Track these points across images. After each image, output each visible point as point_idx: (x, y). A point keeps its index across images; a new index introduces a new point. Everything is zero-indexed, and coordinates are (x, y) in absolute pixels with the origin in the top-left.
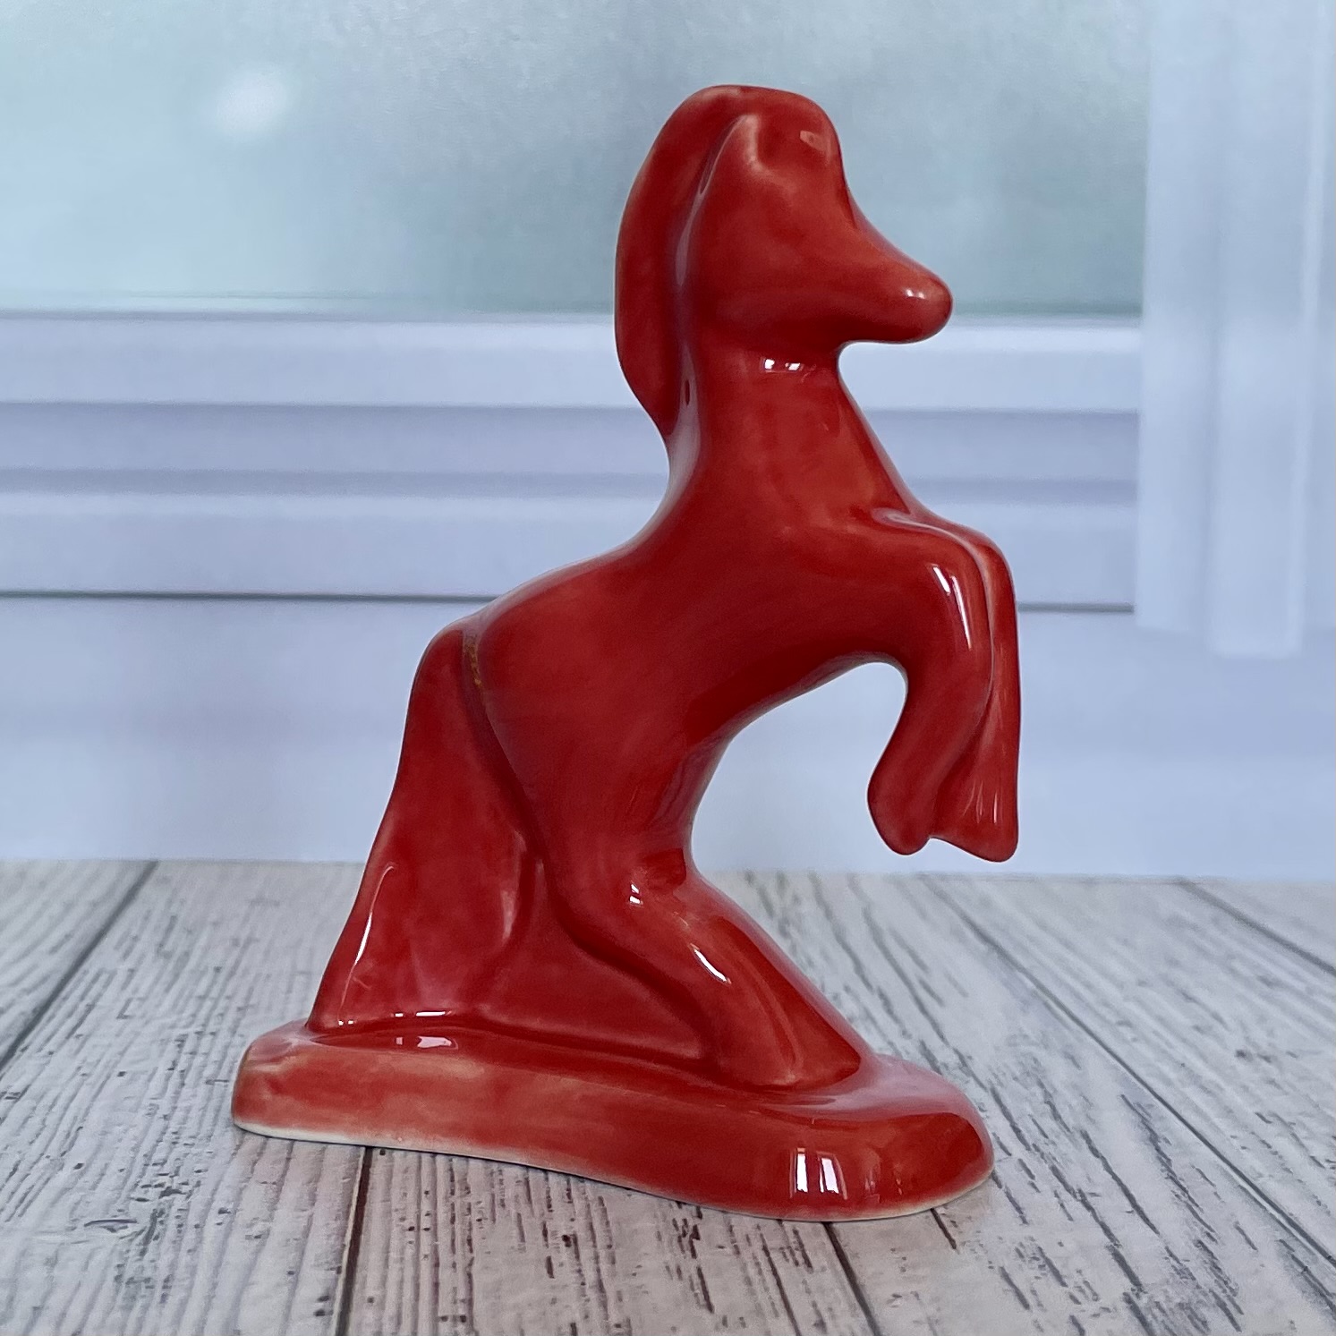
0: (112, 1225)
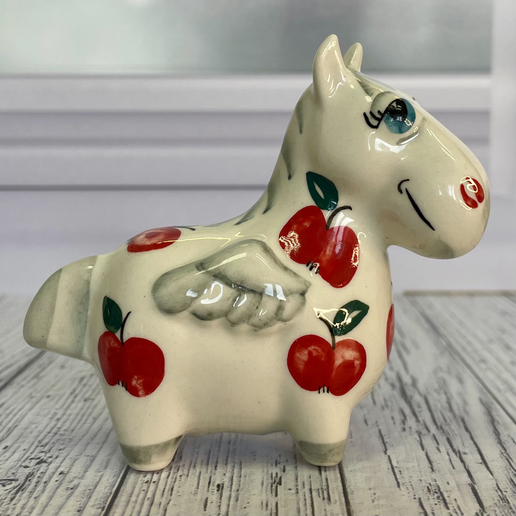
0: (6, 482)
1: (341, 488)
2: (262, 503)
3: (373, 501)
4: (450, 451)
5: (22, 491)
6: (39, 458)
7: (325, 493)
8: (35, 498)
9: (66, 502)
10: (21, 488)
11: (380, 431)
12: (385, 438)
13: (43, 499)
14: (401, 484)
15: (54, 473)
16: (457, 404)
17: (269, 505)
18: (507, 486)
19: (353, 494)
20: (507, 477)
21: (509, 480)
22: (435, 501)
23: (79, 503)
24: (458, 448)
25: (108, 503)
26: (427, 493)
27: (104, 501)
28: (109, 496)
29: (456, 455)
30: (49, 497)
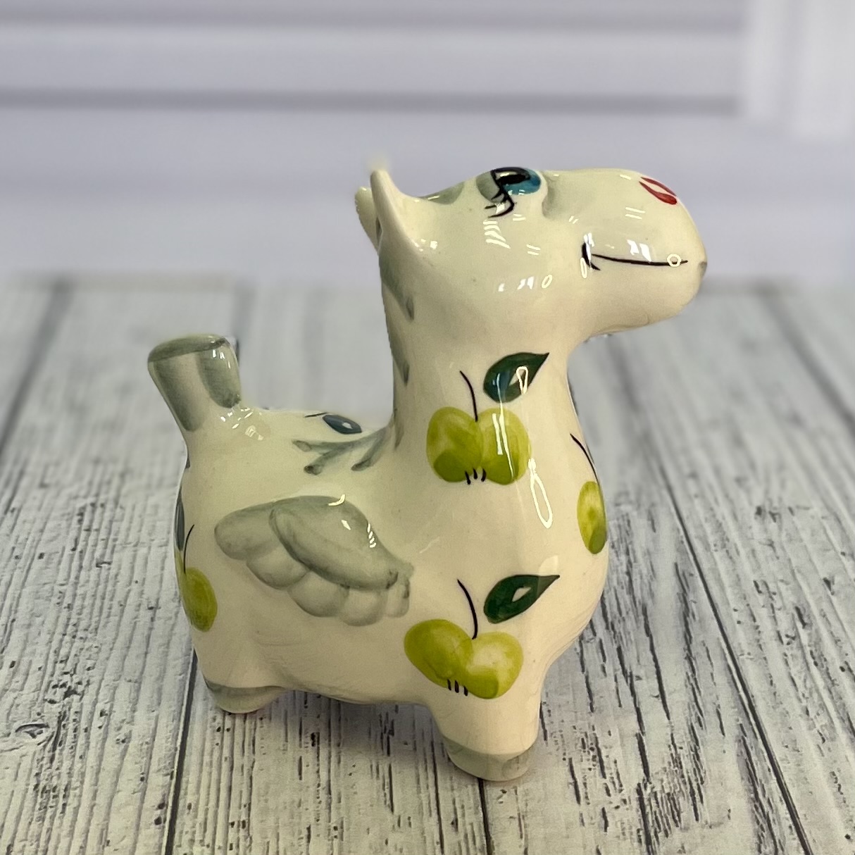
0: (34, 729)
5: (60, 745)
13: (91, 759)
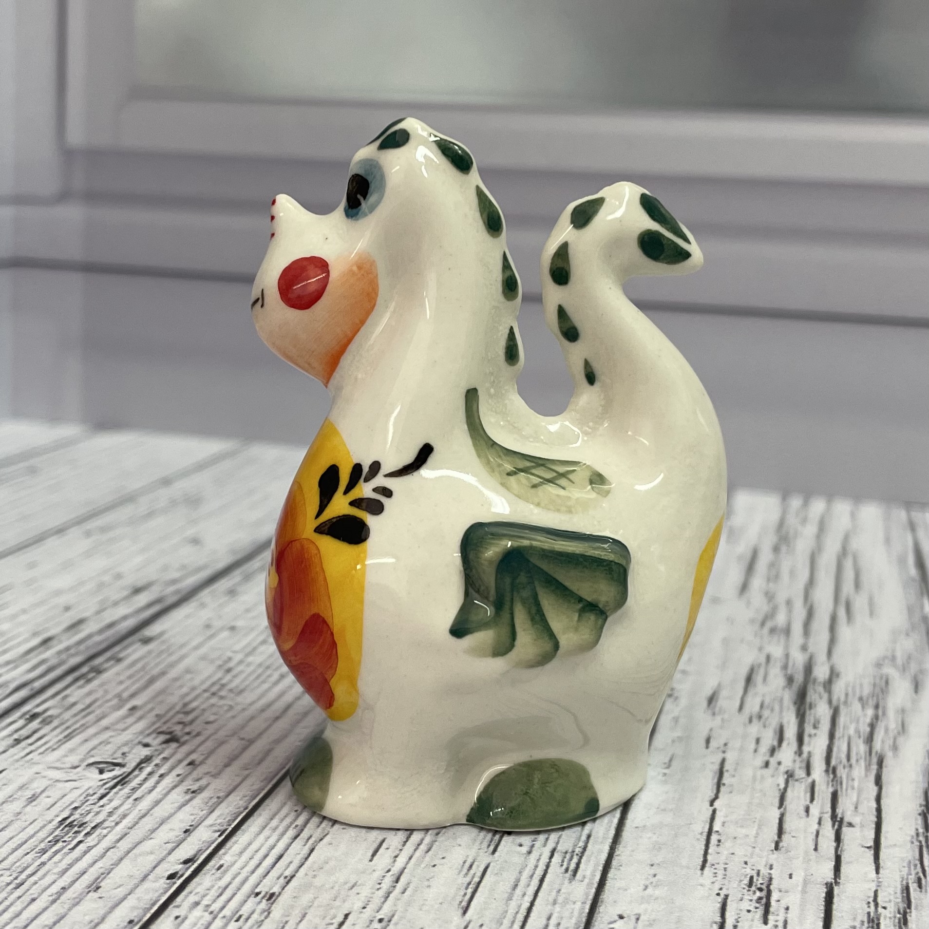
1: (604, 856)
2: (465, 862)
3: (646, 888)
4: (827, 817)
6: (170, 733)
7: (575, 860)
8: (136, 800)
9: (175, 813)
10: (122, 781)
11: (723, 761)
12: (726, 775)
14: (708, 865)
15: (180, 761)
16: (887, 730)
17: (474, 867)
18: (892, 898)
19: (619, 869)
20: (902, 881)
21: (902, 887)
22: (750, 905)
23: (192, 817)
24: (843, 813)
25: (233, 826)
26: (744, 888)
27: (229, 820)
28: (242, 813)
29: (833, 826)
30: (156, 802)
